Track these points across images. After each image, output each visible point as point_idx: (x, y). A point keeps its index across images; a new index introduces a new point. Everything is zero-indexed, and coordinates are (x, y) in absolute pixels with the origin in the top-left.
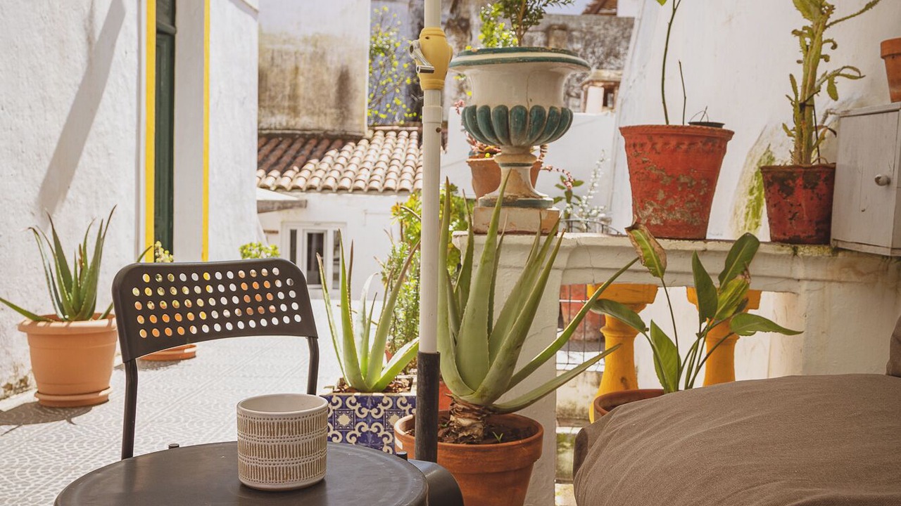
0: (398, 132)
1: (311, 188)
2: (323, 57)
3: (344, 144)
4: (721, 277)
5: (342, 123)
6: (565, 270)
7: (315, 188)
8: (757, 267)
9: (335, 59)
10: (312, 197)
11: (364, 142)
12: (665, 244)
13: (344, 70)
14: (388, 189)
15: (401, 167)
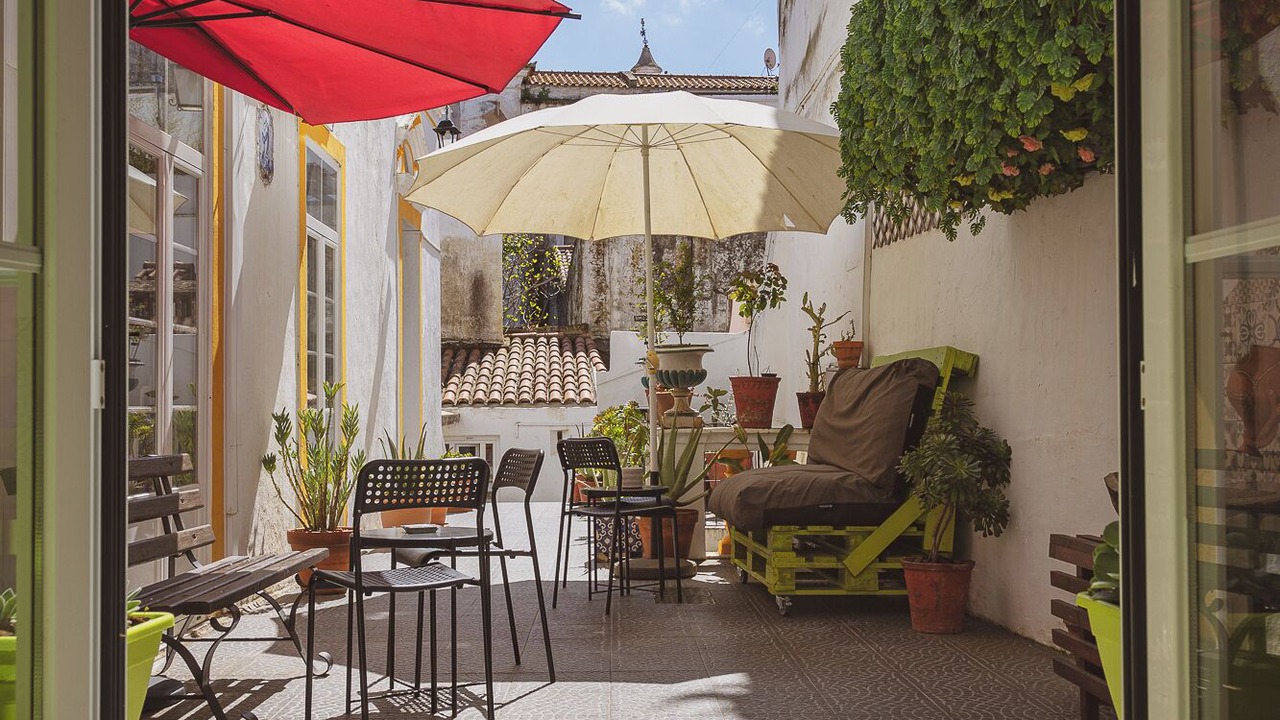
0: (536, 338)
1: (462, 402)
2: (455, 261)
3: (483, 355)
4: (775, 444)
5: (478, 332)
6: (706, 444)
7: (467, 402)
8: (793, 439)
9: (468, 263)
10: (464, 411)
11: (503, 351)
12: (748, 430)
13: (479, 274)
14: (540, 401)
15: (548, 377)
